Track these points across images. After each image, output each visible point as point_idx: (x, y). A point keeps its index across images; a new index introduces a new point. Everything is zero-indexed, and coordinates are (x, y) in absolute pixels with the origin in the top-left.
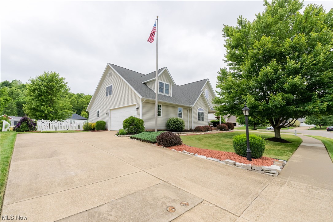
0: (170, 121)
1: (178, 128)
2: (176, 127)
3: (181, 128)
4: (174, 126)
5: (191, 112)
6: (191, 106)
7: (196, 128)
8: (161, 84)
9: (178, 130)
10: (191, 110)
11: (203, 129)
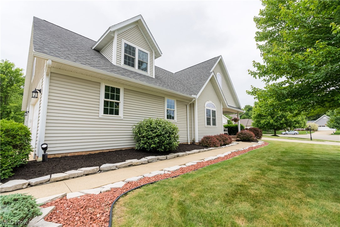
0: (140, 127)
1: (160, 143)
2: (155, 144)
3: (167, 144)
4: (149, 139)
5: (194, 110)
6: (193, 96)
7: (203, 141)
8: (129, 50)
9: (159, 149)
10: (192, 105)
11: (218, 142)
